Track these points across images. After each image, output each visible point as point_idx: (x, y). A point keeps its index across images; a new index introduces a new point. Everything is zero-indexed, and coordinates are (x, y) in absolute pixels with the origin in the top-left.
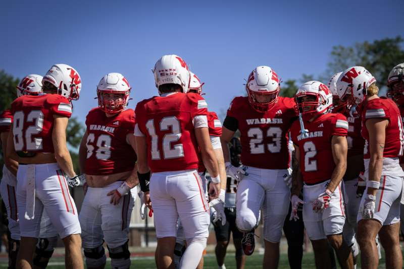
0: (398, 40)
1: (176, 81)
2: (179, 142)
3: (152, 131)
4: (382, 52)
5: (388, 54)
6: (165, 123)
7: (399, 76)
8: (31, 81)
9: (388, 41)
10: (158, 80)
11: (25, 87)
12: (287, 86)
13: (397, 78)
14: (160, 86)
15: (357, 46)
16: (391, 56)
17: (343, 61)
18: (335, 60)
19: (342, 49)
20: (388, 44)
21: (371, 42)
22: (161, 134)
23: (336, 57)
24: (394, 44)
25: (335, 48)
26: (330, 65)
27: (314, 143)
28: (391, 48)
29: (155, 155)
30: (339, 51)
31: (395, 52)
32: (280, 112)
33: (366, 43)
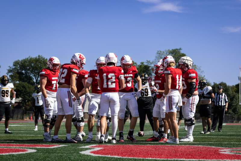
0: (180, 49)
1: (114, 62)
2: (114, 82)
3: (105, 78)
4: (174, 53)
5: (176, 54)
6: (110, 76)
7: (184, 63)
8: (54, 59)
9: (177, 49)
10: (107, 61)
11: (51, 61)
12: (141, 64)
13: (183, 63)
14: (108, 63)
15: (166, 51)
16: (178, 55)
17: (161, 56)
18: (158, 55)
19: (161, 52)
20: (177, 51)
21: (171, 50)
22: (108, 79)
23: (158, 54)
24: (179, 51)
25: (158, 51)
26: (156, 57)
27: (159, 85)
28: (178, 52)
29: (105, 86)
30: (159, 52)
31: (179, 53)
32: (131, 72)
33: (169, 50)
